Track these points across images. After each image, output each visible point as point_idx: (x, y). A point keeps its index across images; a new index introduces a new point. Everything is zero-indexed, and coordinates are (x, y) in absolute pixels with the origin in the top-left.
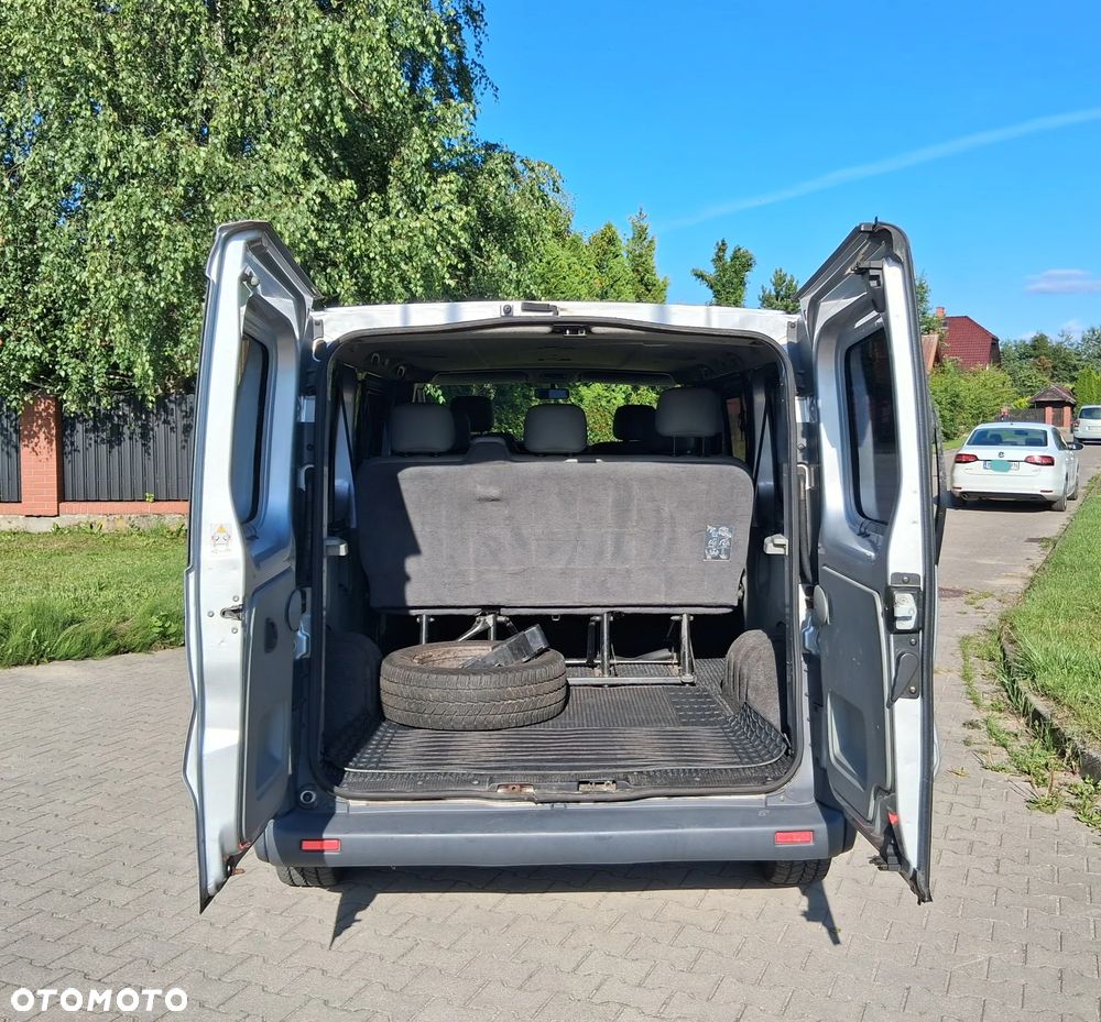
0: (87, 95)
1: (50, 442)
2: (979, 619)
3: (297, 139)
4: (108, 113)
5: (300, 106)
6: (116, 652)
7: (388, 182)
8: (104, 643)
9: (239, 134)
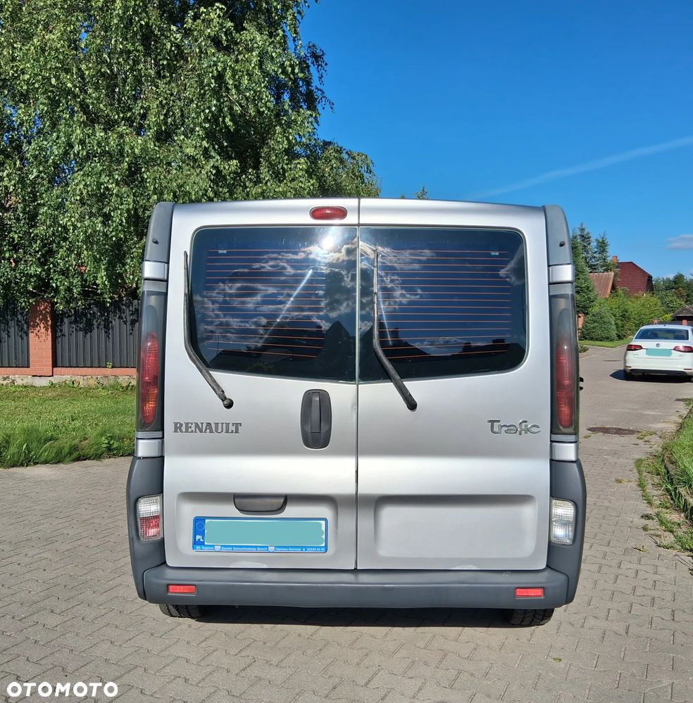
0: (67, 104)
1: (47, 330)
2: (647, 448)
3: (201, 133)
4: (80, 115)
5: (203, 111)
6: (78, 459)
7: (260, 162)
8: (70, 453)
9: (163, 128)
